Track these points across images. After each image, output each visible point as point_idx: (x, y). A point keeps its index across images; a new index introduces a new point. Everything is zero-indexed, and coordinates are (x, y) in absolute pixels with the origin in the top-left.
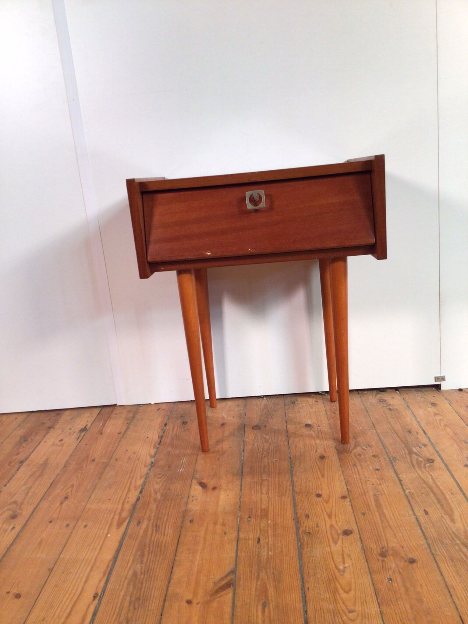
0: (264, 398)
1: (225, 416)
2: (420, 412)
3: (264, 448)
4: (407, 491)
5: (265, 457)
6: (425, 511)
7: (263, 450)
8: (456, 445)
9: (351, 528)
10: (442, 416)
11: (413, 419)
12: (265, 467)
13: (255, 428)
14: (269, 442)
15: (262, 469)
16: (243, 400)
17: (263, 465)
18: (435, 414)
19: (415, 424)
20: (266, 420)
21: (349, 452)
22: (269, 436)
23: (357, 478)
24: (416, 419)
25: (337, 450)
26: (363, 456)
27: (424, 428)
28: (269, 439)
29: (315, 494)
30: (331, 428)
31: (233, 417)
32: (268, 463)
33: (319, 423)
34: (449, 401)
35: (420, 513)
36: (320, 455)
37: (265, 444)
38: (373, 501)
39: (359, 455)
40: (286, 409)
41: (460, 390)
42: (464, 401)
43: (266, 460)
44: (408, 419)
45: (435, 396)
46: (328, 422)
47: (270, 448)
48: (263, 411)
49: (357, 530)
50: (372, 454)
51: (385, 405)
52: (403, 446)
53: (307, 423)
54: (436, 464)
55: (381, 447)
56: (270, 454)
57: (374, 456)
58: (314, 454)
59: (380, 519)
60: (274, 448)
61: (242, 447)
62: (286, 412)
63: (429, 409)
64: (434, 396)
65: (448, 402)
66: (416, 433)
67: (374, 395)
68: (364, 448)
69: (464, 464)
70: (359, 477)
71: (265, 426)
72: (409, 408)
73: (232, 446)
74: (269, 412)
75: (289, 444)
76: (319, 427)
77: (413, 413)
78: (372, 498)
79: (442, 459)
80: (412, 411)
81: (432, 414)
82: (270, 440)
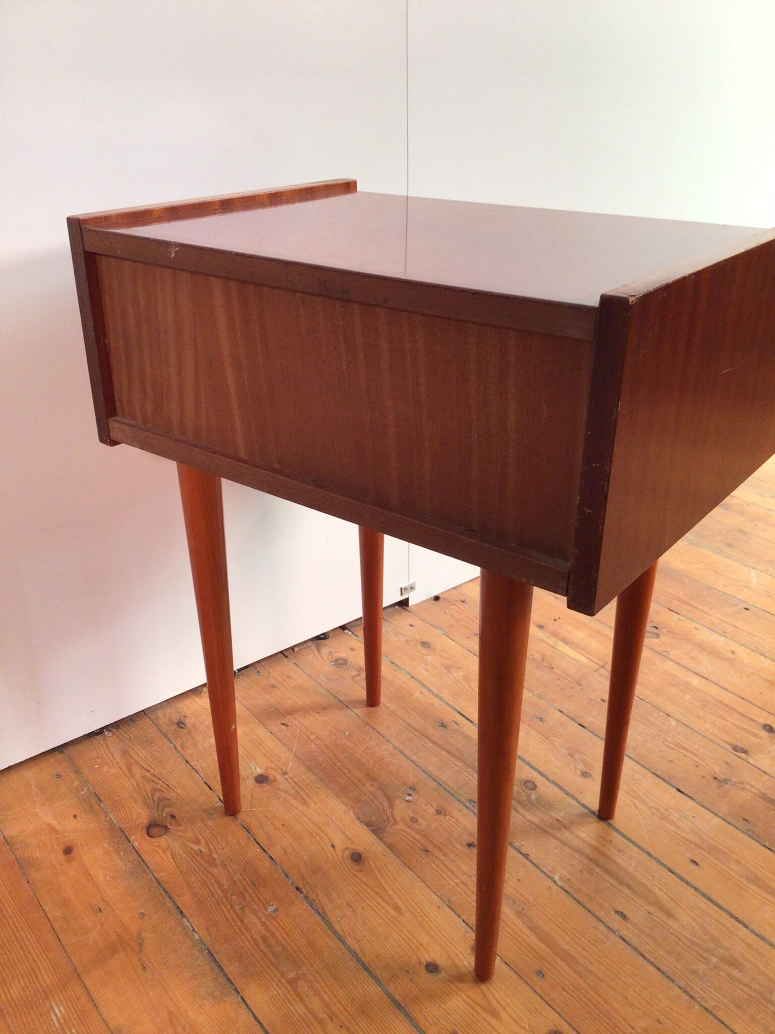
0: (106, 733)
1: (54, 823)
2: (421, 671)
3: (221, 886)
4: (556, 878)
5: (242, 909)
6: (617, 912)
7: (222, 891)
8: (533, 733)
9: (552, 1024)
10: (459, 668)
11: (424, 690)
12: (265, 940)
13: (154, 831)
14: (218, 862)
15: (263, 947)
16: (59, 756)
17: (258, 937)
18: (448, 668)
19: (437, 702)
20: (160, 800)
21: (392, 822)
22: (203, 842)
23: (457, 884)
24: (430, 690)
25: (367, 826)
26: (421, 821)
27: (458, 709)
28: (209, 849)
29: (423, 967)
30: (309, 769)
31: (75, 817)
32: (263, 924)
33: (279, 764)
34: (441, 629)
35: (616, 922)
36: (347, 853)
37: (215, 871)
38: (526, 931)
39: (414, 820)
40: (179, 747)
41: (437, 598)
42: (463, 623)
43: (250, 918)
44: (417, 694)
45: (413, 624)
46: (292, 755)
47: (235, 878)
48: (132, 775)
49: (563, 1022)
50: (432, 811)
51: (356, 673)
52: (461, 764)
53: (255, 775)
54: (541, 787)
55: (434, 785)
56: (247, 895)
57: (438, 812)
58: (334, 855)
59: (574, 971)
60: (241, 874)
61: (169, 904)
62: (189, 760)
63: (429, 658)
64: (412, 626)
65: (439, 632)
66: (456, 726)
67: (316, 652)
68: (408, 798)
69: (579, 772)
70: (458, 881)
71: (173, 817)
72: (397, 666)
73: (142, 910)
74: (149, 771)
75: (264, 850)
76: (286, 777)
77: (413, 677)
78: (519, 923)
79: (542, 774)
80: (409, 674)
81: (445, 671)
82: (215, 856)
